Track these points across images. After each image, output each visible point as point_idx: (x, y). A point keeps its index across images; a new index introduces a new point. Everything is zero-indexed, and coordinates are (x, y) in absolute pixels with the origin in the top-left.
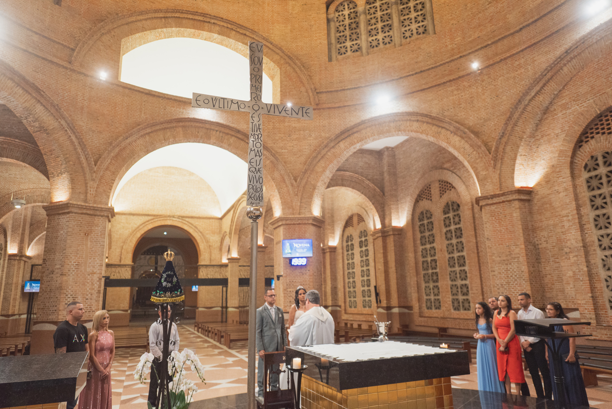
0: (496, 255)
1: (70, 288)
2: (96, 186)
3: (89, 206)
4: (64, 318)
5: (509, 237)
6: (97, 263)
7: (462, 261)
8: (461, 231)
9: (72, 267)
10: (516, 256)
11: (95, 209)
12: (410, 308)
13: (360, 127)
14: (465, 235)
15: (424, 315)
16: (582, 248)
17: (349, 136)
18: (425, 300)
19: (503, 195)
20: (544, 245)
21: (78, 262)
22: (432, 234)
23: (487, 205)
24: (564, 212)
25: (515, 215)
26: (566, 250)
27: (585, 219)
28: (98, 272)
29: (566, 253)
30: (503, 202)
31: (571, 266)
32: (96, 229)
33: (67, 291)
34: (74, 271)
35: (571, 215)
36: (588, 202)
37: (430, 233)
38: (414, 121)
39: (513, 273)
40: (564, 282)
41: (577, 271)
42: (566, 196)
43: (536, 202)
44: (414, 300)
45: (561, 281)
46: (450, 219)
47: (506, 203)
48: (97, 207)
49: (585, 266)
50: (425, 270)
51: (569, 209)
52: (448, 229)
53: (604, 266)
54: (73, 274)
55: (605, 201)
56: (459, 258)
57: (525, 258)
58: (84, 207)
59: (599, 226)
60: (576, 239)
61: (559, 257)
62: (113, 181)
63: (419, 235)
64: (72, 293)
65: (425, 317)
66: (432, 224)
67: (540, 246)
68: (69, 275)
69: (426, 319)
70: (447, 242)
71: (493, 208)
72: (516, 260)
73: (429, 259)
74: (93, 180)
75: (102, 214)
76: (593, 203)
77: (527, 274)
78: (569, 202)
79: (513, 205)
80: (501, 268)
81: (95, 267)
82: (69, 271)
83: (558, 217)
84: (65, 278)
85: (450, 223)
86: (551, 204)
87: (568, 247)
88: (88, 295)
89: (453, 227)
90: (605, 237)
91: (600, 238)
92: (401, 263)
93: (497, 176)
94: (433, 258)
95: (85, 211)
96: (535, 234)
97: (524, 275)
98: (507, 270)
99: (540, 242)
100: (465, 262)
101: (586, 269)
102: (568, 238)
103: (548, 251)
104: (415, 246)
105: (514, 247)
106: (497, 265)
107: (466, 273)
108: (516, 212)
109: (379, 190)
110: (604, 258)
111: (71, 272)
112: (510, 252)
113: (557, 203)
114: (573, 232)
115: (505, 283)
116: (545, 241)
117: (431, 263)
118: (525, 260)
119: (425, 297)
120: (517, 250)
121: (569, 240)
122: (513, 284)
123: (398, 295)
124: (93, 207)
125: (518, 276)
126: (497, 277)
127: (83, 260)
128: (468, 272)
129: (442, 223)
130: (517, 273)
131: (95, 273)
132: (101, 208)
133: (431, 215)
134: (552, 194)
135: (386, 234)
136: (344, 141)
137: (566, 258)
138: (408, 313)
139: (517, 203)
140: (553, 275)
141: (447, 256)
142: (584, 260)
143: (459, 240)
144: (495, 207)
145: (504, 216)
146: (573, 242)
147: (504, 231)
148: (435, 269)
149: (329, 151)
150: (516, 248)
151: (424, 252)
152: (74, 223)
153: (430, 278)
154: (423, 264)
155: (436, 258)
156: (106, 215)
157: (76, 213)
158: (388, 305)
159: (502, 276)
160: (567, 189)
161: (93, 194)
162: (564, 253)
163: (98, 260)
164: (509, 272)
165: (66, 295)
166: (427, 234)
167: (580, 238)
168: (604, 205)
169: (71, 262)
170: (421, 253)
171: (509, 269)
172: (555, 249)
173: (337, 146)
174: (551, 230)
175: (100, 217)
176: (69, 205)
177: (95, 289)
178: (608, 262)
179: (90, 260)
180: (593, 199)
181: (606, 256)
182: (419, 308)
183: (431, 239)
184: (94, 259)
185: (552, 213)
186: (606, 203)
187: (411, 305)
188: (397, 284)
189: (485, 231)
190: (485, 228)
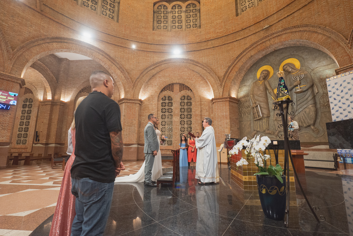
0: (126, 123)
5: (133, 116)
10: (134, 124)
12: (62, 144)
13: (69, 41)
17: (61, 42)
19: (134, 100)
20: (143, 122)
23: (127, 102)
25: (136, 109)
27: (159, 115)
30: (133, 103)
36: (161, 110)
38: (100, 54)
42: (155, 106)
43: (143, 106)
59: (162, 118)
67: (141, 122)
71: (129, 104)
72: (134, 126)
77: (137, 131)
78: (155, 109)
79: (136, 105)
80: (128, 128)
86: (148, 108)
91: (162, 122)
92: (61, 120)
93: (133, 93)
96: (140, 117)
97: (135, 132)
98: (130, 129)
105: (134, 120)
106: (126, 127)
109: (55, 79)
110: (162, 128)
112: (132, 122)
113: (151, 108)
115: (128, 134)
118: (137, 126)
120: (135, 122)
123: (56, 137)
125: (133, 132)
130: (133, 130)
135: (54, 104)
136: (56, 43)
138: (60, 147)
139: (138, 104)
145: (132, 108)
147: (131, 114)
149: (44, 43)
159: (127, 131)
160: (155, 104)
173: (51, 44)
180: (162, 109)
186: (166, 111)
187: (63, 142)
188: (57, 131)
189: (123, 113)
190: (123, 111)
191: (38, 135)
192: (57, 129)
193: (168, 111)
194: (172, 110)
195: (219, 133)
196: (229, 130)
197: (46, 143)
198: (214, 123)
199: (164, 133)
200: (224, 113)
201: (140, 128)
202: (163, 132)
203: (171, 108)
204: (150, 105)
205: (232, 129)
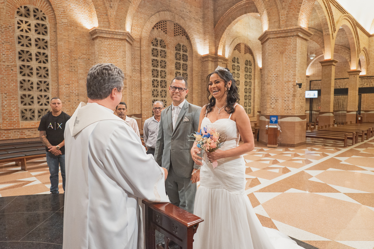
1: (273, 93)
2: (286, 12)
3: (281, 31)
4: (271, 113)
6: (291, 74)
9: (273, 78)
11: (286, 32)
21: (277, 75)
28: (292, 80)
32: (289, 47)
33: (271, 95)
34: (275, 81)
48: (288, 30)
54: (274, 83)
58: (278, 32)
62: (300, 4)
64: (274, 96)
68: (271, 84)
74: (283, 8)
75: (292, 34)
81: (290, 77)
82: (271, 81)
84: (269, 86)
88: (285, 98)
95: (279, 35)
111: (273, 82)
124: (284, 30)
127: (280, 72)
131: (290, 82)
132: (291, 29)
152: (272, 46)
156: (295, 34)
157: (273, 38)
161: (284, 20)
163: (292, 72)
165: (271, 98)
169: (272, 75)
175: (291, 37)
176: (267, 33)
177: (291, 93)
179: (286, 72)
184: (288, 71)
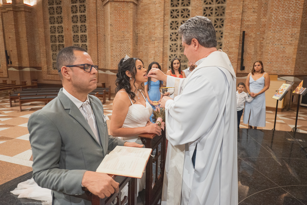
0: (115, 36)
5: (124, 26)
7: (84, 39)
8: (85, 17)
10: (127, 39)
12: (39, 68)
14: (88, 21)
15: (51, 73)
16: (162, 39)
18: (52, 63)
20: (141, 34)
22: (60, 17)
24: (157, 16)
25: (129, 12)
26: (154, 39)
27: (166, 22)
29: (153, 40)
31: (154, 48)
35: (160, 19)
36: (169, 13)
37: (59, 15)
39: (124, 49)
40: (149, 56)
41: (158, 51)
42: (159, 6)
43: (140, 7)
44: (43, 63)
45: (147, 56)
46: (77, 8)
47: (125, 3)
49: (162, 49)
50: (53, 42)
51: (159, 15)
52: (75, 14)
53: (171, 49)
55: (178, 14)
56: (82, 36)
57: (132, 40)
59: (172, 28)
60: (160, 33)
61: (148, 42)
63: (48, 16)
65: (52, 74)
66: (61, 9)
67: (139, 35)
69: (53, 76)
70: (73, 24)
72: (126, 41)
73: (57, 35)
76: (172, 14)
77: (132, 50)
78: (160, 11)
79: (129, 6)
80: (117, 45)
83: (152, 19)
85: (77, 10)
86: (149, 10)
87: (154, 37)
89: (79, 14)
90: (174, 34)
91: (172, 34)
92: (31, 35)
94: (60, 34)
96: (137, 27)
97: (130, 51)
99: (139, 32)
100: (86, 39)
101: (162, 50)
102: (156, 32)
103: (143, 38)
104: (45, 23)
105: (127, 33)
106: (115, 43)
107: (87, 46)
108: (130, 11)
112: (123, 36)
113: (153, 10)
114: (159, 29)
115: (118, 55)
116: (142, 32)
117: (58, 37)
118: (132, 41)
119: (52, 61)
120: (128, 35)
121: (156, 33)
122: (123, 56)
123: (29, 58)
125: (126, 51)
126: (114, 50)
128: (88, 46)
129: (70, 9)
130: (126, 49)
133: (61, 2)
134: (151, 4)
135: (17, 10)
137: (152, 43)
138: (37, 72)
139: (132, 4)
140: (143, 52)
141: (73, 34)
142: (162, 45)
143: (83, 24)
144: (118, 4)
145: (123, 11)
146: (158, 34)
147: (121, 22)
148: (62, 42)
150: (128, 34)
151: (52, 28)
153: (58, 48)
154: (51, 38)
155: (63, 34)
158: (20, 66)
159: (117, 50)
160: (161, 2)
162: (152, 41)
164: (122, 48)
166: (56, 16)
167: (162, 33)
168: (177, 16)
170: (50, 30)
171: (122, 46)
172: (147, 37)
174: (147, 26)
178: (173, 47)
180: (172, 12)
181: (172, 44)
182: (47, 68)
183: (59, 20)
185: (149, 16)
186: (178, 15)
187: (40, 66)
188: (28, 50)
189: (109, 20)
190: (109, 17)
191: (8, 55)
192: (28, 47)
193: (182, 15)
194: (189, 11)
195: (272, 54)
196: (294, 49)
197: (19, 66)
198: (266, 35)
199: (175, 54)
200: (291, 15)
201: (137, 44)
202: (172, 51)
203: (187, 9)
204: (151, 5)
205: (301, 46)
